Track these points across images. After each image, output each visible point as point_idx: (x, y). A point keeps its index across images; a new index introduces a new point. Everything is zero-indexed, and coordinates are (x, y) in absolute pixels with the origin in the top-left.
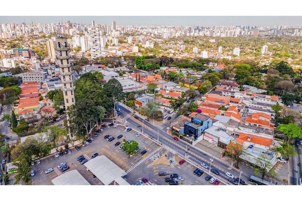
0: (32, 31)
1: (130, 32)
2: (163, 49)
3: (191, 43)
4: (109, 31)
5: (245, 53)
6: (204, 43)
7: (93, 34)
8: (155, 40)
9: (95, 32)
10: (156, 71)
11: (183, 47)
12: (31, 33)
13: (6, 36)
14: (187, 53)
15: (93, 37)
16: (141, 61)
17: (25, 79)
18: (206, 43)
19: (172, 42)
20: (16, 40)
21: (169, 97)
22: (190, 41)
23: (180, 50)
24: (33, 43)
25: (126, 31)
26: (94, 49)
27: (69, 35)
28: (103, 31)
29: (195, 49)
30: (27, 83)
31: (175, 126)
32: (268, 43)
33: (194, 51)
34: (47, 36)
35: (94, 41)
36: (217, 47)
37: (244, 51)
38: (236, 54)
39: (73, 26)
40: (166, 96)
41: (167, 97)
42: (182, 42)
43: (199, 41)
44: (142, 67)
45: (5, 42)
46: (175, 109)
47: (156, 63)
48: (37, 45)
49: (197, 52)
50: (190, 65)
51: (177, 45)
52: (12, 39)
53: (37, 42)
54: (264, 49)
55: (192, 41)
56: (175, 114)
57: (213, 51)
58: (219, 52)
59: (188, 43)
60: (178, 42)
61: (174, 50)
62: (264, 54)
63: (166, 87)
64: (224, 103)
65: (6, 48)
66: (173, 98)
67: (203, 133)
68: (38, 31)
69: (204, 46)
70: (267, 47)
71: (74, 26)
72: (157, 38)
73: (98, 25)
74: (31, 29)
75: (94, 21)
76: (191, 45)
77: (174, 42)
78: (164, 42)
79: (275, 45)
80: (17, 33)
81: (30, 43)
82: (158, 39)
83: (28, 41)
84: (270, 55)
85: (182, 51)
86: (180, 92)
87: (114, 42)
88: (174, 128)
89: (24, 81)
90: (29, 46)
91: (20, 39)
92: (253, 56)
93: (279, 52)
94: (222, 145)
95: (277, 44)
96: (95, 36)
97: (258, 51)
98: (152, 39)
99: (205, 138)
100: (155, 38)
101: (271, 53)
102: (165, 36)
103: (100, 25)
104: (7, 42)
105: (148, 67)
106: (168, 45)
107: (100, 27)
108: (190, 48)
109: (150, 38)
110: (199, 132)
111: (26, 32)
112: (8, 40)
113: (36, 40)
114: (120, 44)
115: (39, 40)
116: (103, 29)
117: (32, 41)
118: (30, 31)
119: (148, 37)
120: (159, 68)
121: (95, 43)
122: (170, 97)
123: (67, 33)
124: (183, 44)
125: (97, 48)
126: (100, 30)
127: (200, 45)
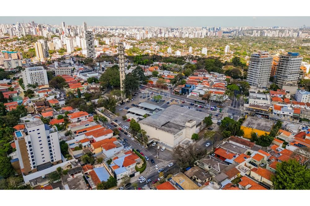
3: (163, 44)
4: (80, 32)
5: (211, 52)
6: (175, 44)
7: (89, 38)
11: (157, 48)
14: (162, 53)
15: (89, 40)
17: (57, 73)
18: (178, 44)
21: (167, 78)
22: (162, 42)
23: (156, 51)
24: (7, 46)
25: (98, 33)
28: (74, 32)
29: (170, 50)
31: (177, 90)
32: (230, 43)
33: (168, 51)
34: (19, 38)
35: (90, 44)
36: (188, 47)
37: (211, 51)
38: (204, 54)
40: (165, 78)
42: (155, 43)
43: (170, 42)
46: (173, 84)
48: (12, 47)
49: (171, 52)
51: (152, 46)
53: (12, 44)
54: (227, 49)
55: (165, 42)
57: (184, 51)
58: (190, 51)
59: (161, 44)
60: (152, 43)
61: (151, 51)
62: (227, 53)
63: (163, 73)
64: (200, 80)
66: (170, 79)
67: (191, 92)
69: (176, 46)
70: (229, 46)
72: (131, 39)
73: (69, 26)
75: (64, 22)
76: (164, 46)
77: (147, 43)
78: (139, 43)
79: (236, 45)
81: (4, 45)
82: (132, 41)
84: (232, 54)
86: (173, 75)
88: (176, 90)
90: (4, 48)
92: (218, 55)
93: (239, 51)
94: (201, 96)
95: (238, 44)
96: (91, 39)
97: (222, 51)
98: (127, 40)
99: (193, 94)
100: (129, 40)
101: (233, 52)
102: (138, 38)
103: (71, 26)
106: (143, 46)
107: (71, 29)
108: (164, 49)
109: (124, 39)
110: (190, 91)
113: (11, 43)
114: (100, 46)
115: (13, 43)
123: (41, 35)
124: (156, 45)
125: (92, 49)
126: (71, 31)
127: (172, 46)
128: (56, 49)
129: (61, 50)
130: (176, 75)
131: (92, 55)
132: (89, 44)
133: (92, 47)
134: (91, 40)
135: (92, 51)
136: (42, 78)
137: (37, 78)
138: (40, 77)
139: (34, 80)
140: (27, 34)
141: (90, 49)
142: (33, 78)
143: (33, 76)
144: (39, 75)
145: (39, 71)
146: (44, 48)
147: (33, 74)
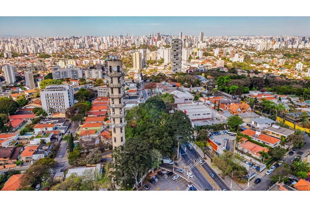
0: (126, 42)
1: (218, 44)
2: (255, 64)
3: (293, 57)
4: (195, 43)
7: (176, 48)
8: (246, 52)
9: (177, 45)
10: (243, 96)
11: (282, 62)
12: (125, 44)
13: (104, 47)
14: (287, 70)
15: (175, 51)
16: (224, 82)
17: (100, 93)
19: (268, 55)
20: (111, 51)
21: (259, 141)
22: (291, 55)
23: (278, 66)
24: (124, 54)
25: (214, 43)
26: (174, 63)
27: (156, 47)
28: (190, 43)
29: (300, 65)
30: (100, 98)
33: (297, 67)
34: (137, 47)
35: (176, 55)
39: (161, 38)
40: (254, 140)
41: (257, 140)
42: (280, 55)
43: (305, 55)
44: (225, 89)
45: (103, 52)
46: (268, 164)
47: (245, 86)
49: (301, 69)
50: (295, 91)
51: (275, 59)
52: (108, 50)
53: (128, 53)
55: (295, 55)
56: (268, 174)
59: (290, 57)
60: (276, 55)
61: (270, 65)
63: (256, 123)
65: (102, 58)
66: (266, 144)
68: (131, 43)
71: (163, 38)
72: (249, 50)
73: (186, 37)
74: (125, 41)
75: (181, 33)
76: (293, 60)
77: (270, 55)
78: (258, 55)
80: (114, 44)
81: (121, 54)
82: (249, 52)
83: (120, 52)
85: (280, 67)
86: (278, 135)
87: (198, 54)
89: (99, 95)
91: (114, 50)
98: (243, 51)
100: (246, 50)
102: (259, 48)
103: (187, 37)
104: (104, 53)
105: (232, 90)
106: (263, 58)
107: (187, 39)
108: (292, 63)
109: (240, 50)
111: (122, 43)
112: (105, 51)
113: (127, 52)
114: (204, 57)
115: (129, 52)
116: (190, 40)
117: (124, 52)
118: (124, 43)
119: (238, 49)
120: (248, 93)
121: (176, 57)
122: (261, 142)
123: (155, 45)
124: (282, 58)
125: (177, 62)
126: (187, 41)
127: (305, 60)
128: (157, 60)
129: (161, 60)
130: (286, 136)
131: (177, 69)
132: (174, 56)
133: (177, 59)
134: (177, 51)
135: (177, 64)
136: (61, 102)
137: (55, 101)
138: (58, 101)
139: (51, 104)
140: (145, 43)
141: (174, 61)
142: (50, 101)
143: (50, 98)
144: (58, 98)
145: (58, 92)
146: (143, 58)
147: (49, 95)
